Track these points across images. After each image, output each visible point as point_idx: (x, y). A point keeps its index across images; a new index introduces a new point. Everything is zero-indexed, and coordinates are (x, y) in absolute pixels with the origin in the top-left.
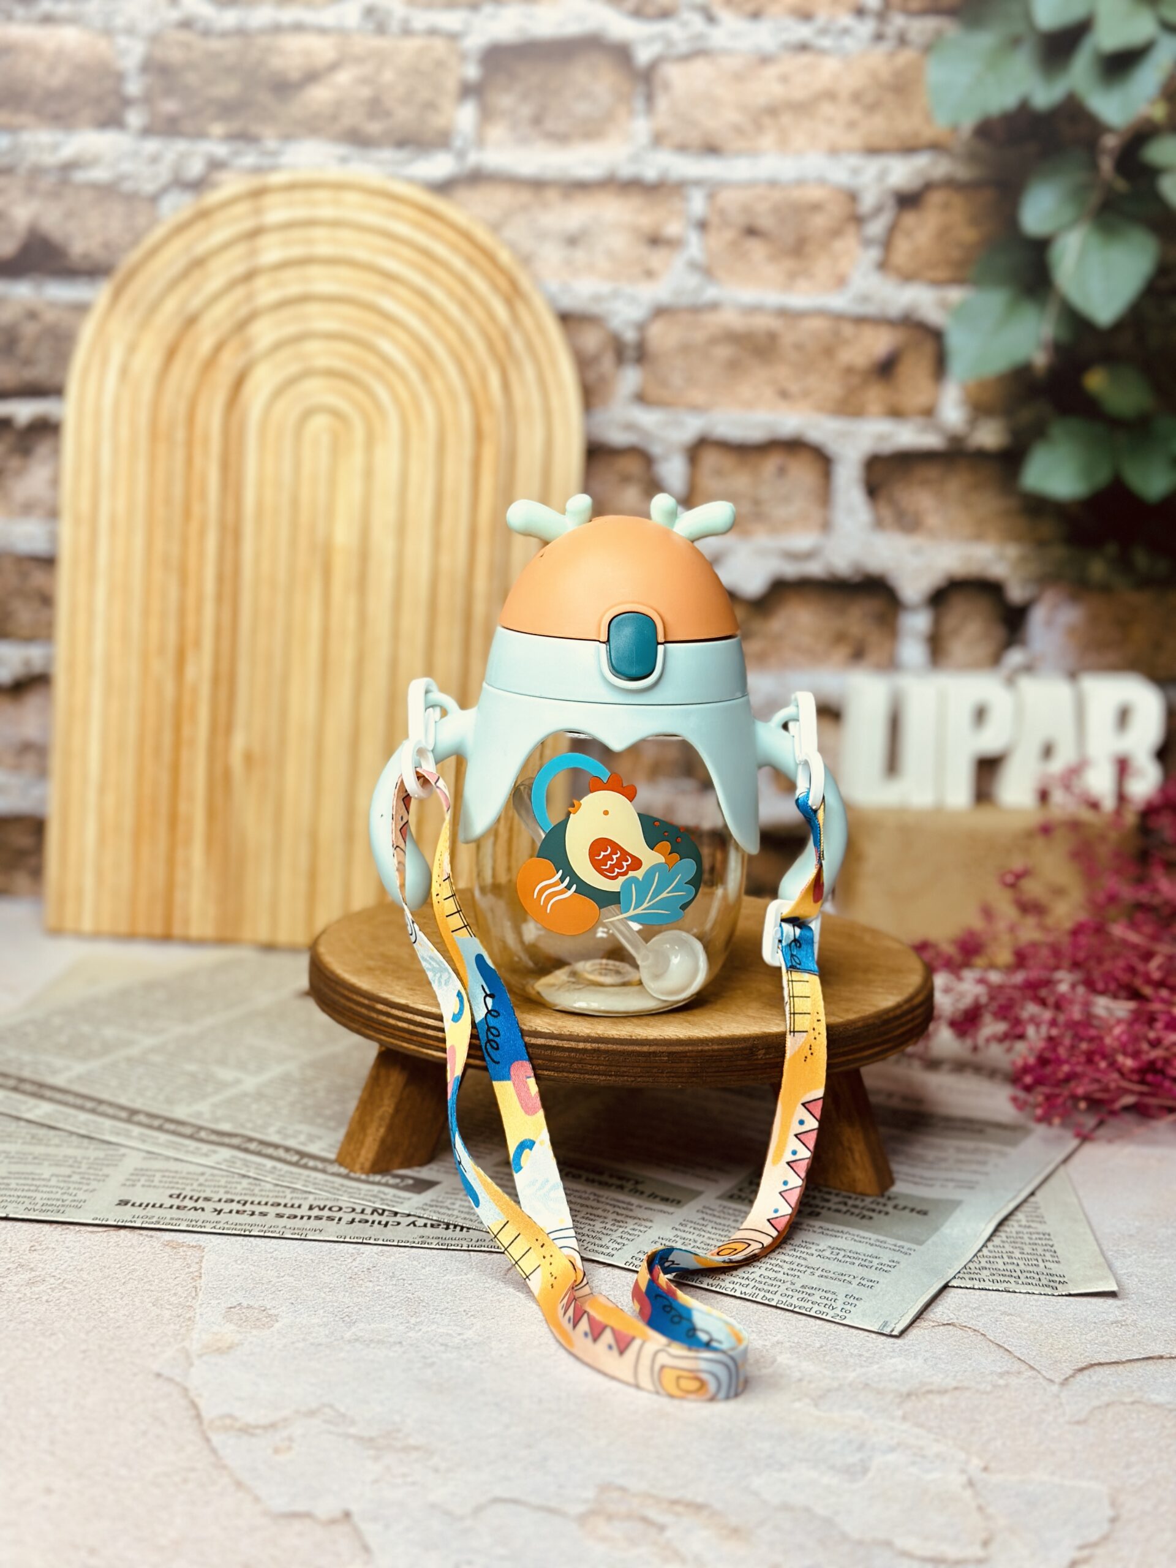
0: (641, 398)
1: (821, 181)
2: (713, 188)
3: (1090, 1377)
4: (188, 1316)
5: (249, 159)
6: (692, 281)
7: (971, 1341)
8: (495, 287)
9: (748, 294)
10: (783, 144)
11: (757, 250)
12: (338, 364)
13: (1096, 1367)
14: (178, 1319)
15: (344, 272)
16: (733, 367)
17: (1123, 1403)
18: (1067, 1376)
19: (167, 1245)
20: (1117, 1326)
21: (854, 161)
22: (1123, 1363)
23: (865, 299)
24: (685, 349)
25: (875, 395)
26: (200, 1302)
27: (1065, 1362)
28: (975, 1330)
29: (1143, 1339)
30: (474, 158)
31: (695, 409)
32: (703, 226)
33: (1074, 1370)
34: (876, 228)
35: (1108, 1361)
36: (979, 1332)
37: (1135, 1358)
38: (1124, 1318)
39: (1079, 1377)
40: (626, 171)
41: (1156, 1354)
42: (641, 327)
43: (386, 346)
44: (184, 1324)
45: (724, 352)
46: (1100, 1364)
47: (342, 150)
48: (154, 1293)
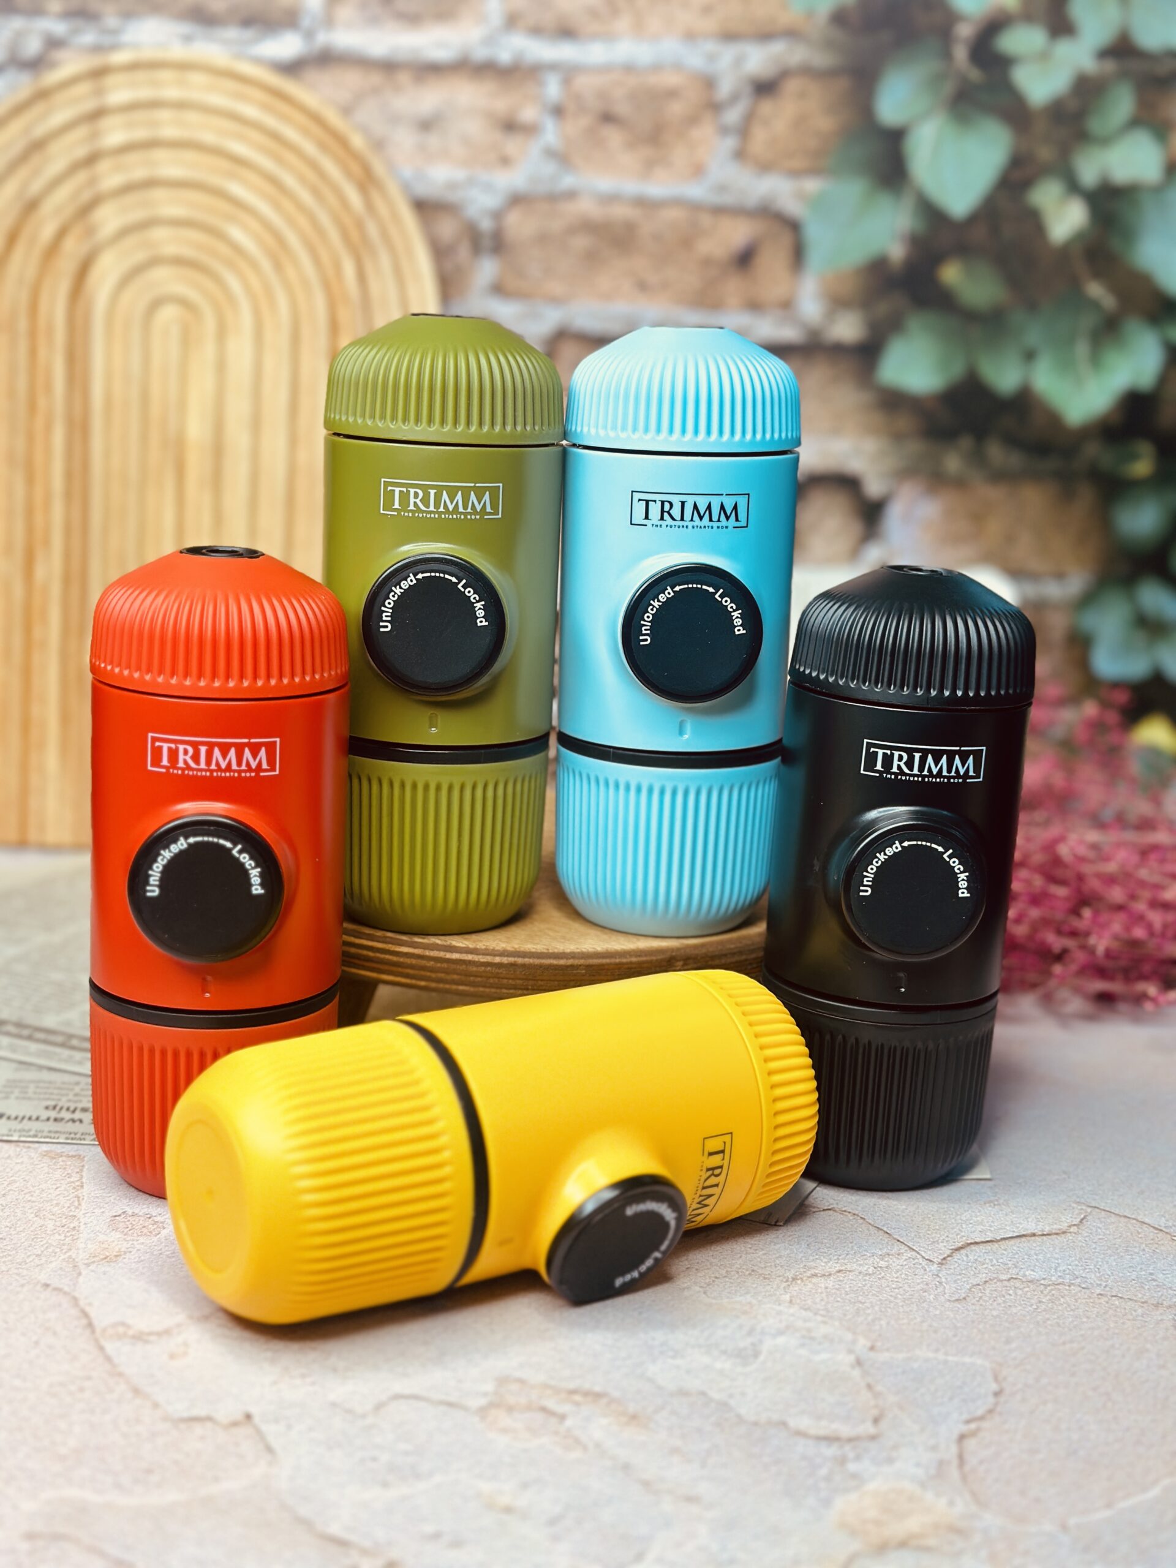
0: (499, 289)
1: (678, 67)
2: (568, 72)
3: (967, 1256)
4: (72, 1226)
5: (88, 37)
6: (549, 168)
7: (852, 1225)
8: (348, 174)
9: (604, 182)
10: (639, 29)
11: (614, 137)
12: (188, 252)
13: (972, 1246)
14: (62, 1229)
15: (190, 156)
16: (592, 258)
17: (1002, 1281)
18: (946, 1255)
19: (45, 1156)
20: (990, 1206)
21: (710, 46)
22: (997, 1241)
23: (722, 188)
24: (543, 239)
25: (733, 287)
26: (83, 1212)
27: (942, 1242)
28: (854, 1214)
29: (1015, 1217)
30: (323, 38)
31: (555, 301)
32: (558, 111)
33: (952, 1249)
34: (733, 116)
35: (983, 1240)
36: (858, 1215)
37: (1008, 1236)
38: (996, 1198)
39: (957, 1256)
40: (481, 54)
41: (1029, 1232)
42: (498, 215)
43: (236, 233)
44: (69, 1234)
45: (581, 243)
46: (976, 1243)
47: (184, 28)
48: (37, 1204)
